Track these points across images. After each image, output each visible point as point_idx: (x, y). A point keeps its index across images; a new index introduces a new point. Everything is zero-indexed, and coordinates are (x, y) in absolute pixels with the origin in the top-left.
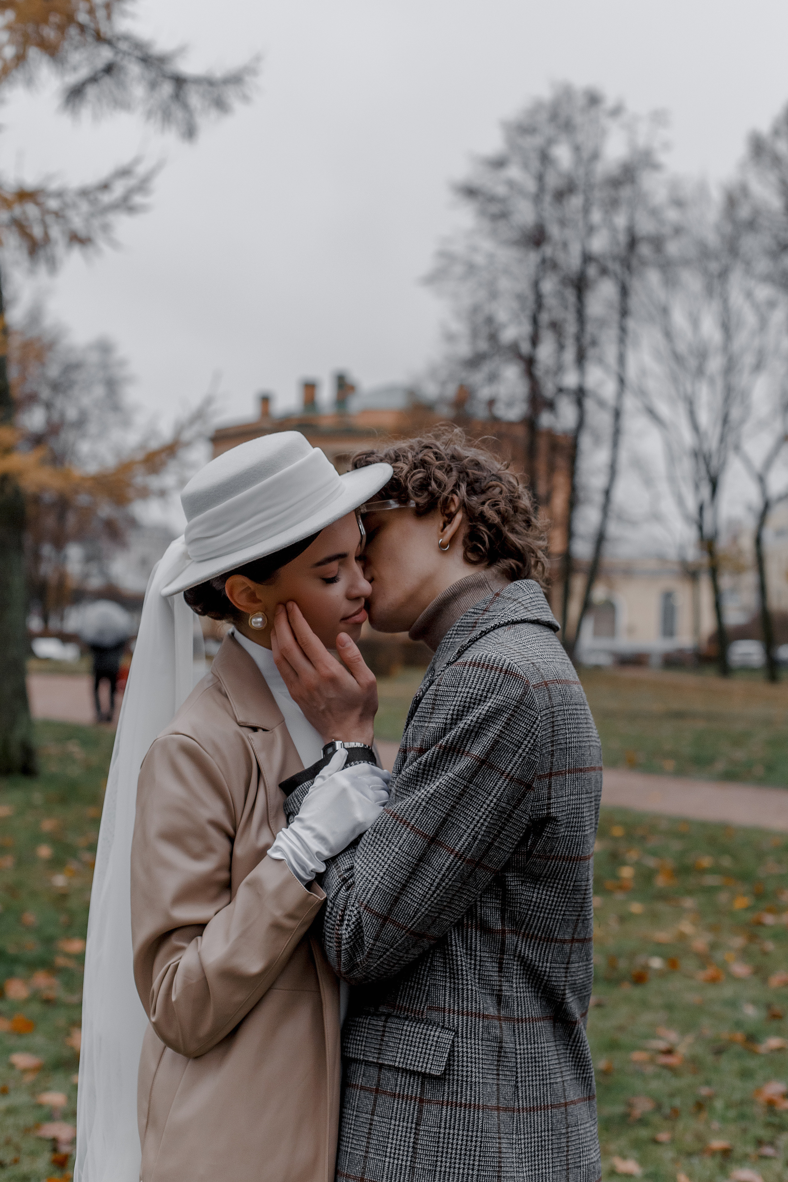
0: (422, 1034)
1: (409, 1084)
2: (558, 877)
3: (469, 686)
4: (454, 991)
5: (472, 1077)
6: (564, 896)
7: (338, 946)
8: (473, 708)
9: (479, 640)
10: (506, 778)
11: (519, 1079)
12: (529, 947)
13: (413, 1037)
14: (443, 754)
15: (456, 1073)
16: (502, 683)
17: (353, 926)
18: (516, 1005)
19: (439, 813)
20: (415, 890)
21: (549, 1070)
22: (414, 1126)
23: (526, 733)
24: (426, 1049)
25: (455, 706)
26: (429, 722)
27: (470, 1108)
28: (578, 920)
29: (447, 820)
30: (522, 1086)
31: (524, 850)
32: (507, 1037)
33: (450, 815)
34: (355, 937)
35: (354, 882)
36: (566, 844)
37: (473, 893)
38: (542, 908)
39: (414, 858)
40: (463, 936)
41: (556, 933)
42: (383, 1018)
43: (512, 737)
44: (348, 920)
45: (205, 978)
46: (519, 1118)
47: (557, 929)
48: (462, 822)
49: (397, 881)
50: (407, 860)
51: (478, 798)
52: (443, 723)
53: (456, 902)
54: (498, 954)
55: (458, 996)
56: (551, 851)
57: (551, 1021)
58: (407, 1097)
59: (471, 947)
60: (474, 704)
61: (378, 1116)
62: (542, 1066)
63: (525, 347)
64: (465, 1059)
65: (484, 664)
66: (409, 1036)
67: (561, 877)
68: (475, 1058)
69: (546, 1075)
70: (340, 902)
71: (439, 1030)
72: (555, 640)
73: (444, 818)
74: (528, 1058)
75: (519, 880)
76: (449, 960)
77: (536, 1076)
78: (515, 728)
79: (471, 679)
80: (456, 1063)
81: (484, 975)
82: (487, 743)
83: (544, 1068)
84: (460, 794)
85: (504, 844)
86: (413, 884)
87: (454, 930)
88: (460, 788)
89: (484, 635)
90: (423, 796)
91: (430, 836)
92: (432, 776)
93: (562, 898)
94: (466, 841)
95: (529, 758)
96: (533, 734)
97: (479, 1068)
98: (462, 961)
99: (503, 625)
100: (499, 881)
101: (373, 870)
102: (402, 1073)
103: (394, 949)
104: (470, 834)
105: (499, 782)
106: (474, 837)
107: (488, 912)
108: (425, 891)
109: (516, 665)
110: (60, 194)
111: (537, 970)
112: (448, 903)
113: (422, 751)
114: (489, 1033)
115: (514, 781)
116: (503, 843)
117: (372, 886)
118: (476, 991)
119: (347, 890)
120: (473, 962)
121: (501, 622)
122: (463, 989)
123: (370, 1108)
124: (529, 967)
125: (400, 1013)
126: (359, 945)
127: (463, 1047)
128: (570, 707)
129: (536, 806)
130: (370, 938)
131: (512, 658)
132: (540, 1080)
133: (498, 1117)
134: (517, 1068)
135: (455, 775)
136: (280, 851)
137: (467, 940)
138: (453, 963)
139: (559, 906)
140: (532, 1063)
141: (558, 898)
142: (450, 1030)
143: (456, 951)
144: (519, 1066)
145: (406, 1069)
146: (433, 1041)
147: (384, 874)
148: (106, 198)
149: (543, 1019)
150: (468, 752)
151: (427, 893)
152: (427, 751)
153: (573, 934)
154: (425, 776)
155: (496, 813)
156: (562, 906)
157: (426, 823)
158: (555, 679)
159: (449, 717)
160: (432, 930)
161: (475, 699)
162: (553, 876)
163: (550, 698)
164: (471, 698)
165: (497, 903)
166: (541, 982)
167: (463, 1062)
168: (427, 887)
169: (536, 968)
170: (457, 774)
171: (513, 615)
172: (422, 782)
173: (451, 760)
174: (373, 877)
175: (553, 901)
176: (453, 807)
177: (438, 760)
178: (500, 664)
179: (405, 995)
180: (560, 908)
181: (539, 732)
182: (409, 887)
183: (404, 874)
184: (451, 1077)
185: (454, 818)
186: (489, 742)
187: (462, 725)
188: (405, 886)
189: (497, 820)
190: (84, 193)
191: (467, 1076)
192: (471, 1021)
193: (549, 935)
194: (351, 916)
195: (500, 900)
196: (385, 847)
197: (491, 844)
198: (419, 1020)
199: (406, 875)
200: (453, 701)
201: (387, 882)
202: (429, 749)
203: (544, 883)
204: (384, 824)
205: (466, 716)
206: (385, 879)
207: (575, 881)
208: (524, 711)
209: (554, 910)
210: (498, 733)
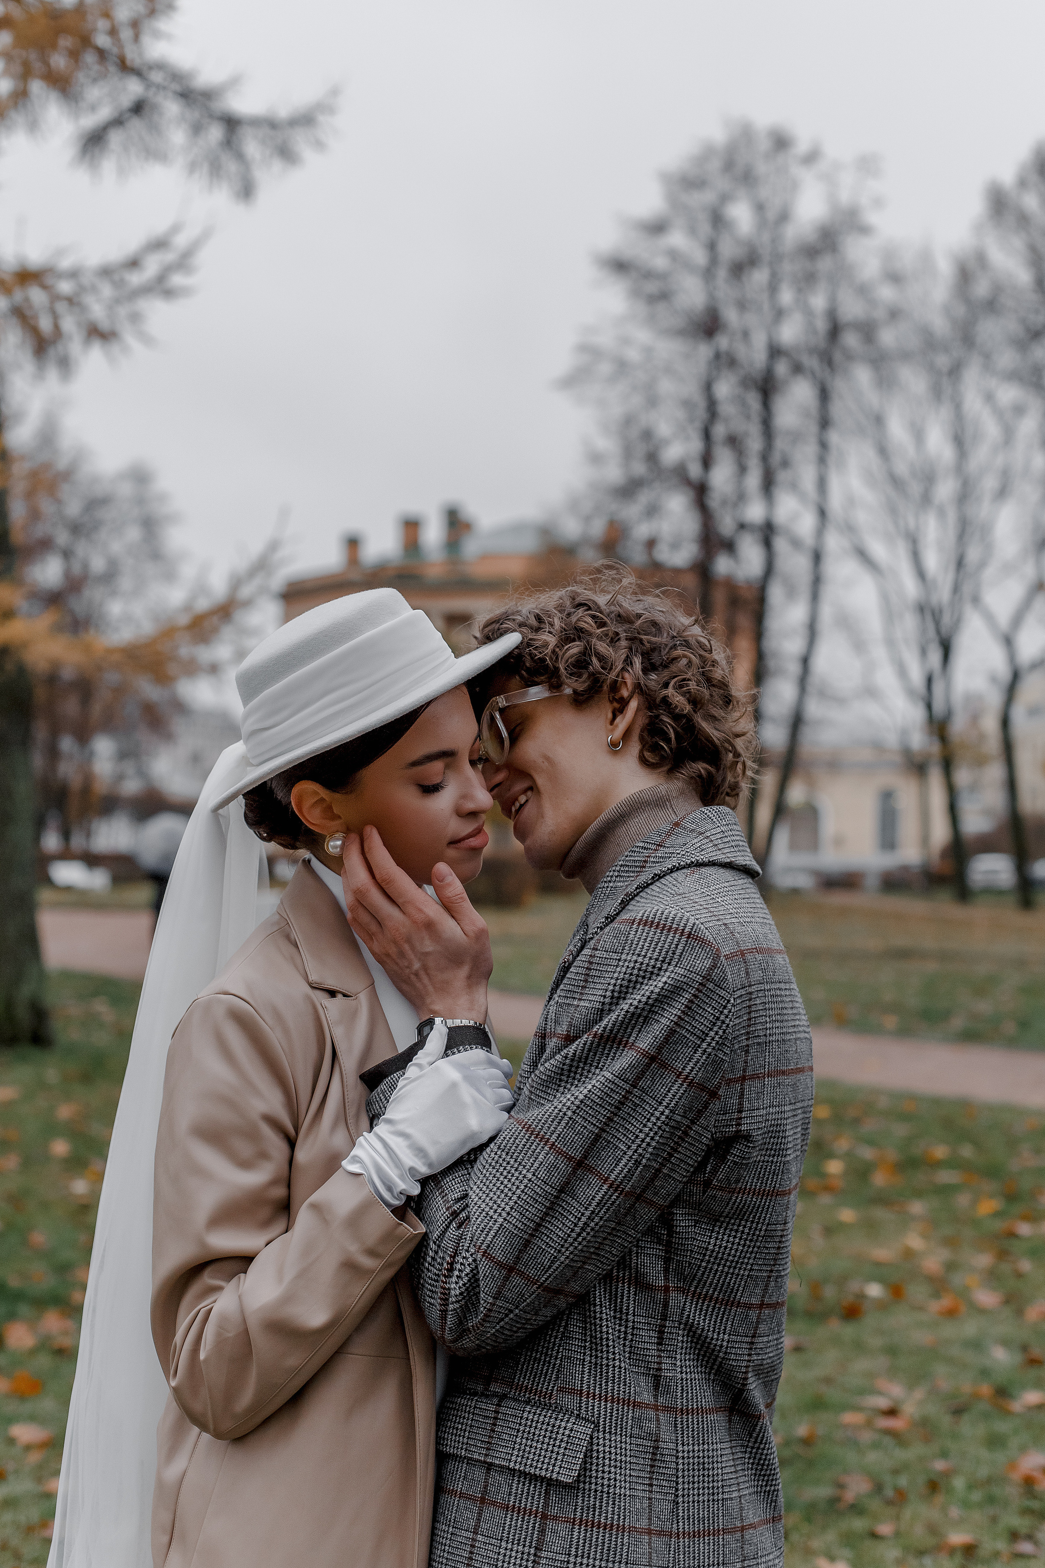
0: (548, 1425)
1: (528, 1493)
2: (745, 1218)
3: (637, 952)
4: (596, 1367)
5: (615, 1487)
6: (753, 1244)
7: (443, 1305)
8: (642, 983)
9: (651, 887)
10: (684, 1081)
11: (680, 1493)
12: (701, 1312)
13: (536, 1428)
14: (598, 1045)
15: (593, 1480)
16: (683, 950)
17: (466, 1279)
18: (679, 1391)
19: (590, 1128)
20: (552, 1231)
21: (722, 1481)
22: (532, 1551)
23: (714, 1021)
24: (554, 1446)
25: (617, 979)
26: (580, 1000)
27: (612, 1530)
28: (769, 1277)
29: (601, 1137)
30: (684, 1502)
31: (700, 1178)
32: (666, 1434)
33: (604, 1131)
34: (468, 1294)
35: (468, 1217)
36: (757, 1173)
37: (630, 1235)
38: (722, 1259)
39: (553, 1188)
40: (611, 1293)
41: (739, 1294)
42: (495, 1401)
43: (693, 1026)
44: (460, 1270)
45: (246, 1331)
46: (679, 1546)
47: (741, 1289)
48: (621, 1141)
49: (529, 1219)
50: (544, 1190)
51: (644, 1108)
52: (600, 1002)
53: (607, 1248)
54: (658, 1319)
55: (601, 1375)
56: (737, 1181)
57: (727, 1413)
58: (525, 1511)
59: (621, 1308)
60: (644, 977)
61: (483, 1535)
62: (713, 1475)
63: (695, 470)
64: (607, 1462)
65: (658, 923)
66: (531, 1426)
67: (749, 1217)
68: (621, 1462)
69: (718, 1488)
70: (448, 1244)
71: (572, 1420)
72: (753, 891)
73: (597, 1134)
74: (694, 1464)
75: (692, 1220)
76: (591, 1324)
77: (704, 1488)
78: (698, 1013)
79: (641, 943)
80: (594, 1468)
81: (638, 1348)
82: (660, 1032)
83: (716, 1478)
84: (619, 1102)
85: (676, 1171)
86: (550, 1222)
87: (599, 1283)
88: (620, 1094)
89: (657, 880)
90: (569, 1103)
91: (576, 1159)
92: (581, 1075)
93: (749, 1247)
94: (626, 1166)
95: (715, 1055)
96: (723, 1022)
97: (625, 1476)
98: (607, 1327)
99: (684, 867)
100: (666, 1219)
101: (495, 1202)
102: (519, 1477)
103: (521, 1310)
104: (631, 1157)
105: (673, 1087)
106: (636, 1161)
107: (647, 1261)
108: (566, 1233)
109: (703, 927)
110: (74, 274)
111: (710, 1343)
112: (596, 1248)
113: (569, 1039)
114: (641, 1428)
115: (693, 1086)
116: (674, 1170)
117: (494, 1224)
118: (625, 1369)
119: (459, 1227)
120: (623, 1329)
121: (682, 863)
122: (608, 1365)
123: (472, 1523)
124: (699, 1339)
125: (519, 1394)
126: (473, 1304)
127: (604, 1446)
128: (773, 986)
129: (722, 1120)
130: (489, 1295)
131: (698, 916)
132: (709, 1494)
133: (650, 1543)
134: (677, 1477)
135: (614, 1075)
136: (358, 1162)
137: (616, 1297)
138: (595, 1329)
139: (745, 1257)
140: (699, 1470)
141: (744, 1246)
142: (588, 1420)
143: (601, 1313)
144: (680, 1474)
145: (525, 1472)
146: (563, 1434)
147: (512, 1208)
148: (135, 279)
149: (717, 1410)
150: (633, 1044)
151: (569, 1236)
152: (577, 1040)
153: (763, 1296)
154: (572, 1074)
155: (667, 1130)
156: (749, 1258)
157: (572, 1141)
158: (754, 947)
159: (609, 994)
160: (572, 1284)
161: (646, 971)
162: (738, 1216)
163: (747, 973)
164: (640, 970)
165: (659, 1249)
166: (715, 1360)
167: (604, 1465)
168: (569, 1228)
169: (708, 1340)
170: (617, 1074)
171: (698, 854)
172: (567, 1082)
173: (609, 1054)
174: (495, 1211)
175: (737, 1250)
176: (610, 1119)
177: (591, 1054)
178: (682, 924)
179: (527, 1369)
180: (746, 1260)
181: (730, 1020)
182: (544, 1226)
183: (539, 1210)
184: (587, 1487)
185: (611, 1134)
186: (663, 1032)
187: (626, 1007)
188: (539, 1225)
189: (668, 1138)
190: (106, 272)
191: (609, 1486)
192: (618, 1410)
193: (729, 1296)
194: (464, 1265)
195: (663, 1246)
196: (513, 1171)
197: (659, 1171)
198: (545, 1405)
199: (542, 1211)
200: (614, 972)
201: (515, 1220)
202: (580, 1037)
203: (725, 1224)
204: (513, 1139)
205: (632, 994)
206: (512, 1216)
207: (768, 1224)
208: (712, 991)
209: (737, 1262)
210: (674, 1020)
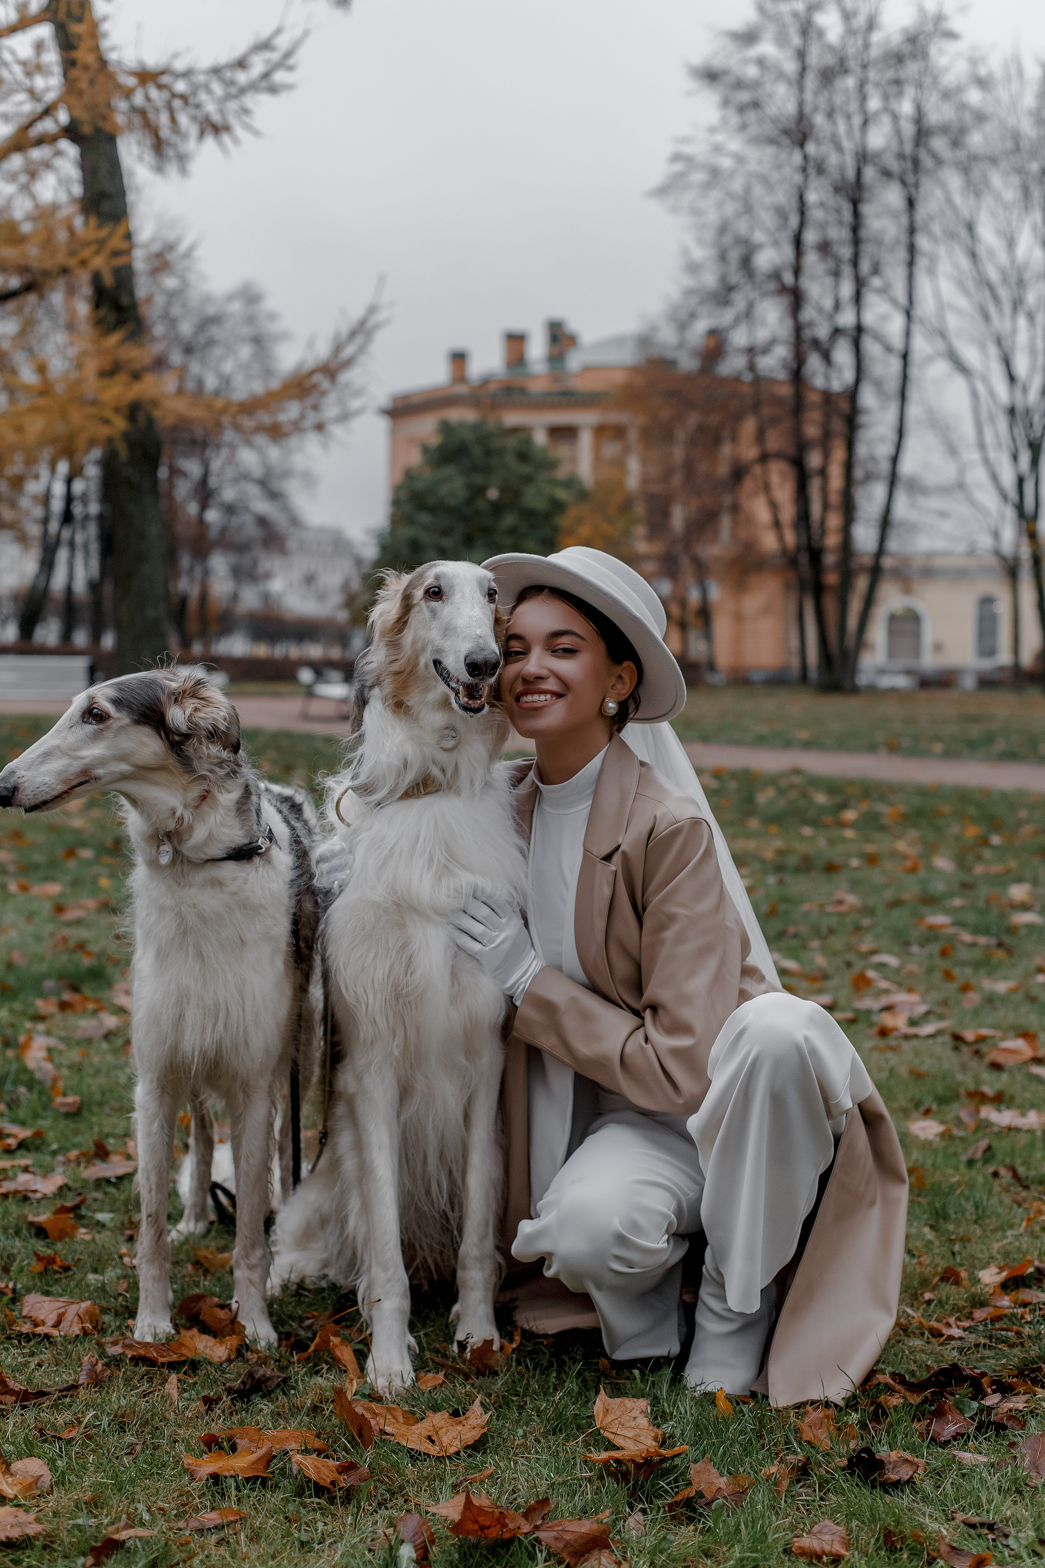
110: (187, 74)
148: (242, 78)
190: (216, 71)
